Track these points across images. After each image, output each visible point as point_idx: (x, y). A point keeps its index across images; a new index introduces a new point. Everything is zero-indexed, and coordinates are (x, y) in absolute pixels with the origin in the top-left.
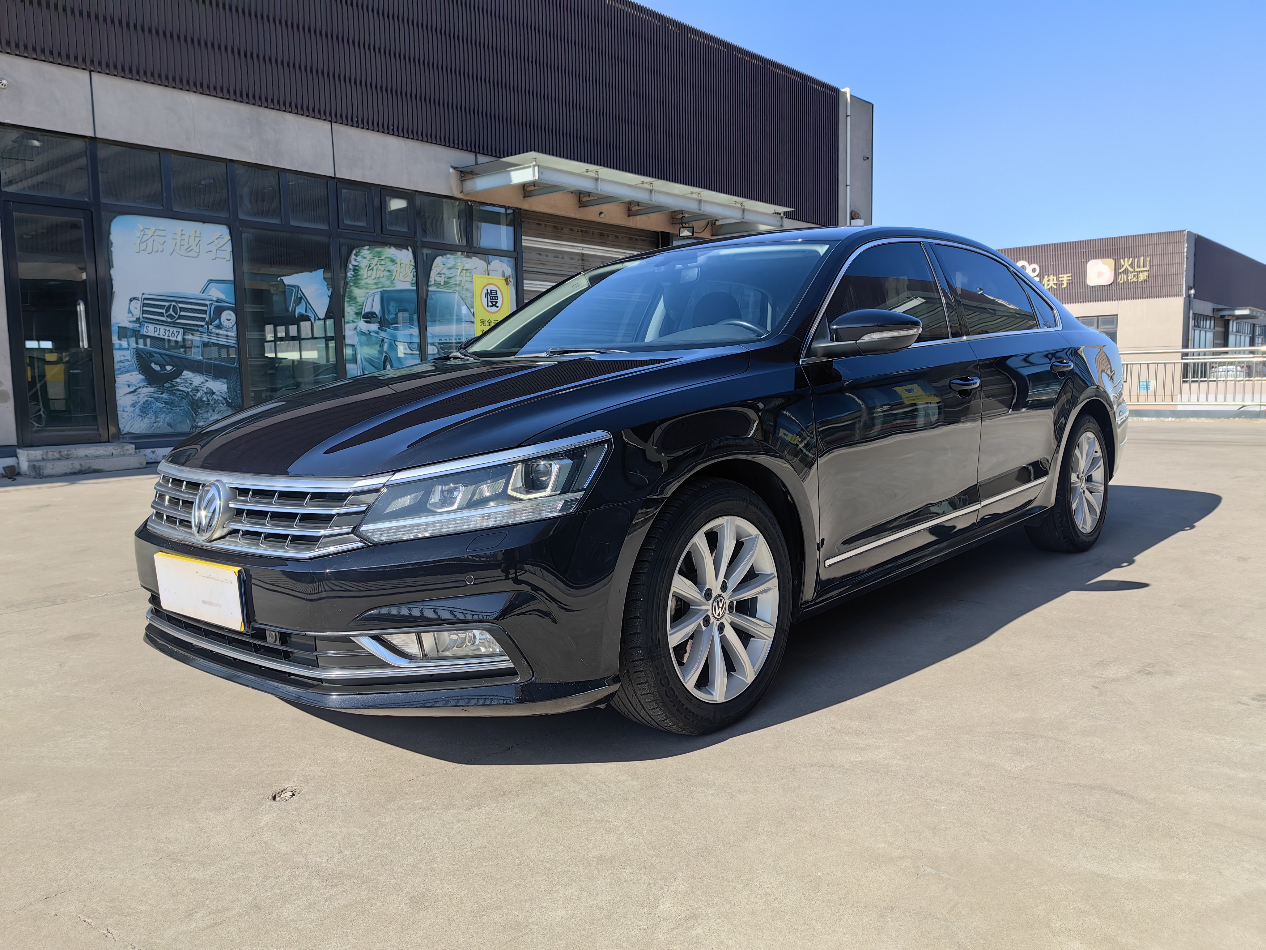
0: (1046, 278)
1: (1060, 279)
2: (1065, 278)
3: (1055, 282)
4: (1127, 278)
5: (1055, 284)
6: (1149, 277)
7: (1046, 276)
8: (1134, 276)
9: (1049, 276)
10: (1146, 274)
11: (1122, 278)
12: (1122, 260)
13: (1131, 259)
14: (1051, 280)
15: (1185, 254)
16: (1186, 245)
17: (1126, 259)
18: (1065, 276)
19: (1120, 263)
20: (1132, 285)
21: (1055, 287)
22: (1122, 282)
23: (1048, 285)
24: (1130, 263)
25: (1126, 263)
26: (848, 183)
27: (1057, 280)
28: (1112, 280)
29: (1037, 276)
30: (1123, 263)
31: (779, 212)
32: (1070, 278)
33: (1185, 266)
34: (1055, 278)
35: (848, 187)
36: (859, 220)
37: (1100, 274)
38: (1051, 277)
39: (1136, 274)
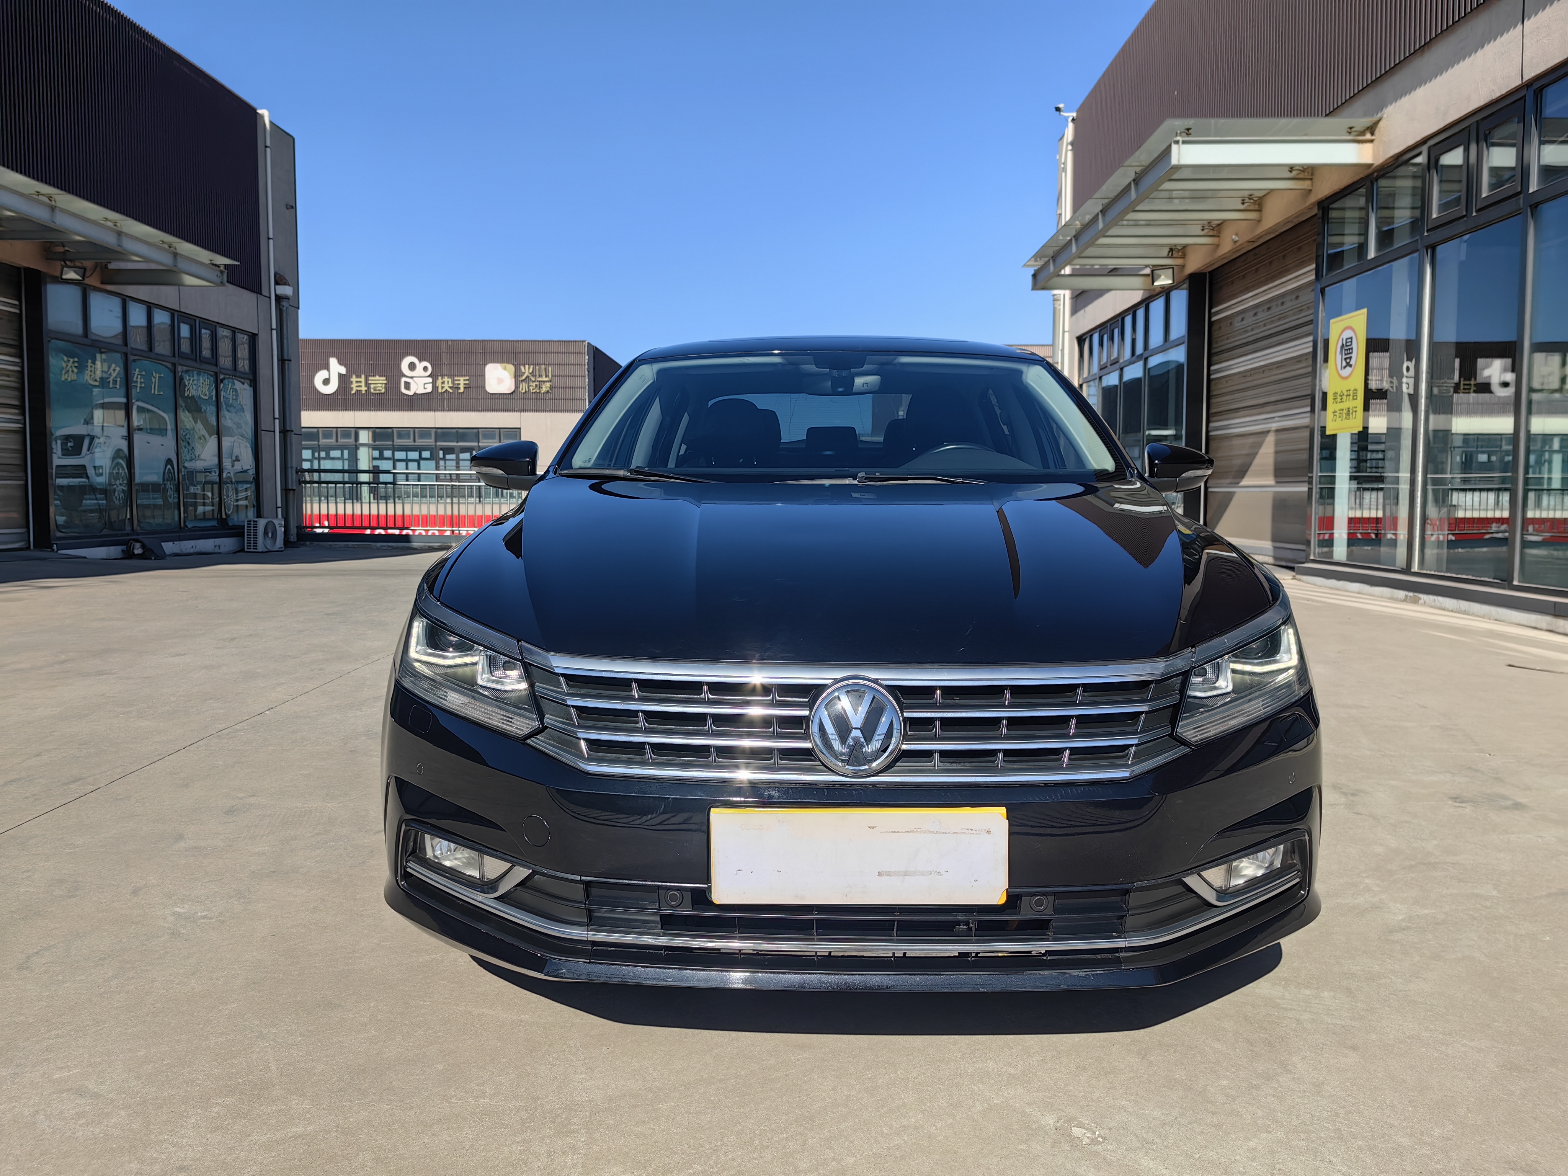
0: (440, 381)
1: (456, 382)
2: (462, 382)
3: (451, 385)
4: (529, 388)
5: (450, 387)
6: (551, 388)
7: (440, 378)
8: (536, 386)
9: (443, 376)
10: (548, 384)
11: (523, 387)
12: (522, 368)
13: (532, 367)
14: (446, 382)
15: (587, 367)
16: (587, 357)
17: (527, 366)
18: (462, 379)
19: (520, 369)
20: (534, 396)
21: (451, 391)
22: (524, 391)
23: (443, 387)
24: (531, 371)
25: (526, 370)
26: (271, 236)
27: (453, 382)
28: (513, 388)
29: (429, 376)
30: (523, 370)
31: (218, 263)
32: (467, 382)
33: (587, 380)
34: (450, 380)
35: (271, 241)
36: (287, 287)
37: (500, 381)
38: (446, 379)
39: (538, 383)
